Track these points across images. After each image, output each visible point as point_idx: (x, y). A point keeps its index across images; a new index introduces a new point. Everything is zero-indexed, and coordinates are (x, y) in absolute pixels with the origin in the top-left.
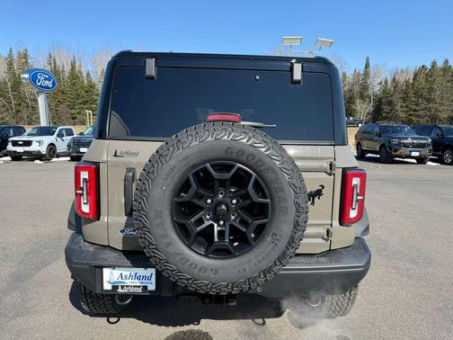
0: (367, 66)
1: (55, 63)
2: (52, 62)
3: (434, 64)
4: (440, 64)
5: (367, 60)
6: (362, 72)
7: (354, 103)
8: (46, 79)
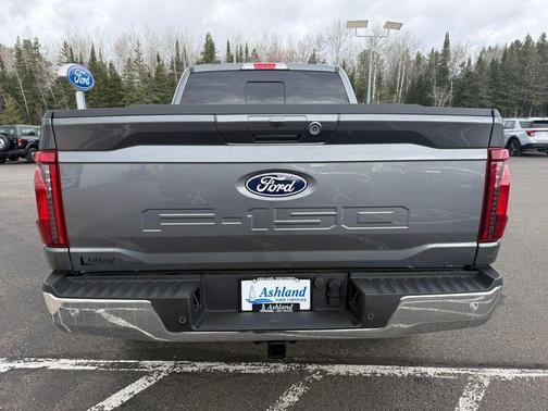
0: (447, 44)
1: (72, 53)
2: (69, 52)
3: (529, 39)
4: (536, 39)
5: (447, 36)
6: (440, 52)
7: (430, 91)
8: (83, 76)
